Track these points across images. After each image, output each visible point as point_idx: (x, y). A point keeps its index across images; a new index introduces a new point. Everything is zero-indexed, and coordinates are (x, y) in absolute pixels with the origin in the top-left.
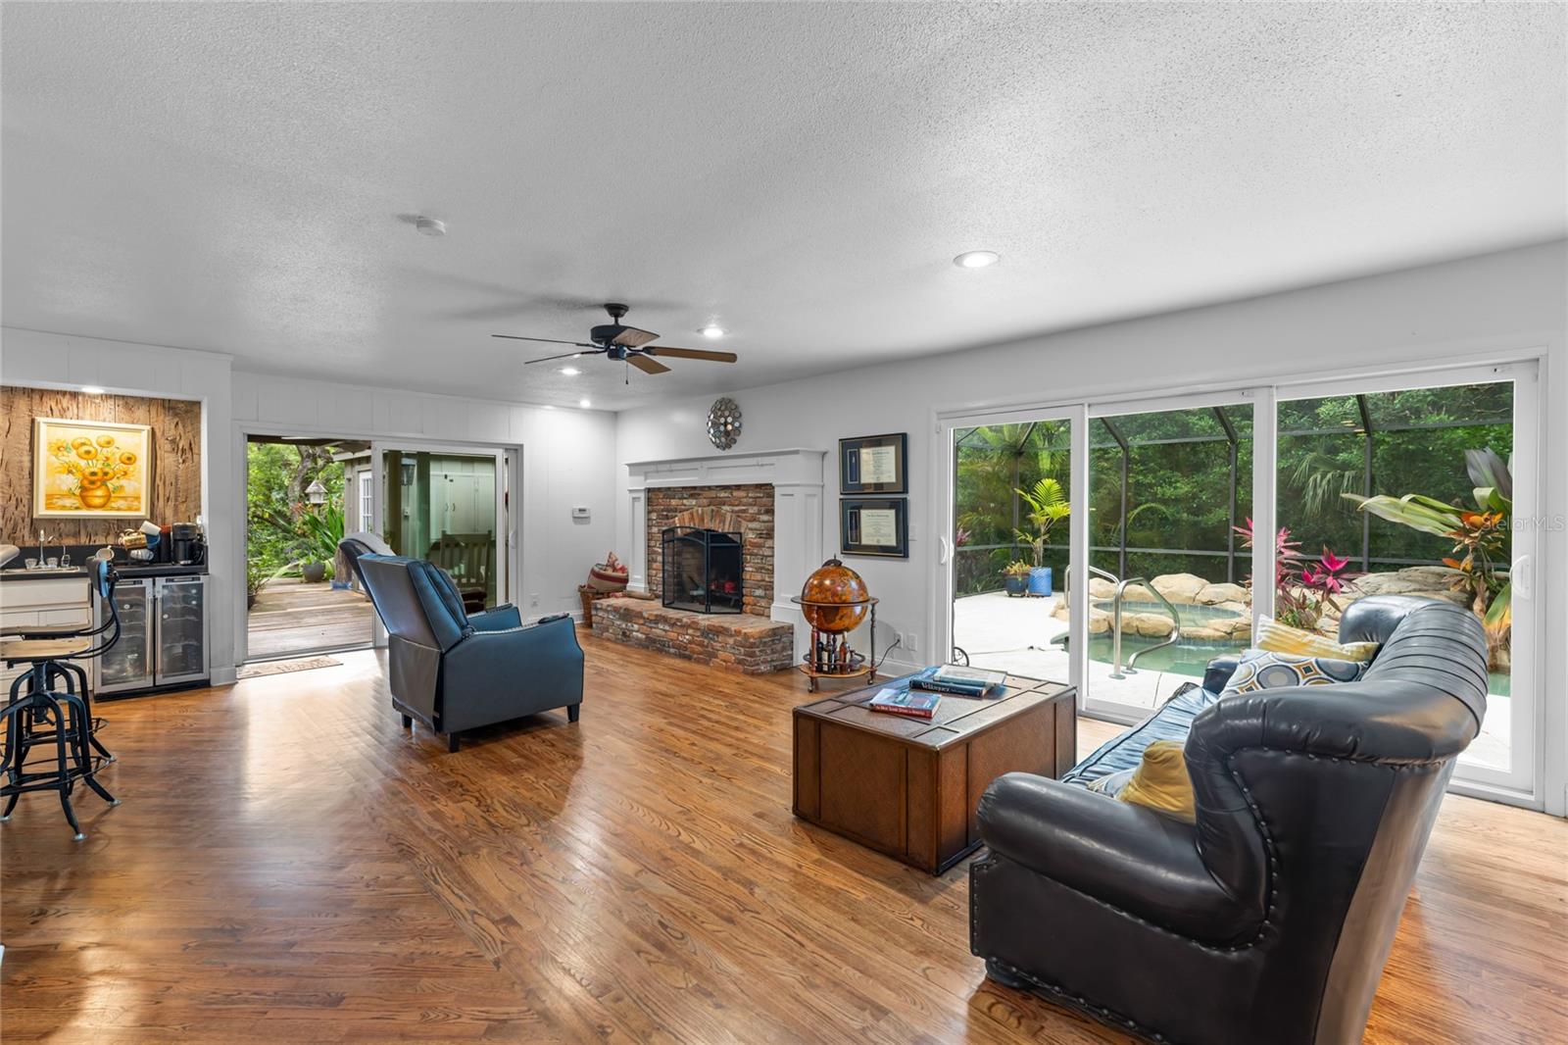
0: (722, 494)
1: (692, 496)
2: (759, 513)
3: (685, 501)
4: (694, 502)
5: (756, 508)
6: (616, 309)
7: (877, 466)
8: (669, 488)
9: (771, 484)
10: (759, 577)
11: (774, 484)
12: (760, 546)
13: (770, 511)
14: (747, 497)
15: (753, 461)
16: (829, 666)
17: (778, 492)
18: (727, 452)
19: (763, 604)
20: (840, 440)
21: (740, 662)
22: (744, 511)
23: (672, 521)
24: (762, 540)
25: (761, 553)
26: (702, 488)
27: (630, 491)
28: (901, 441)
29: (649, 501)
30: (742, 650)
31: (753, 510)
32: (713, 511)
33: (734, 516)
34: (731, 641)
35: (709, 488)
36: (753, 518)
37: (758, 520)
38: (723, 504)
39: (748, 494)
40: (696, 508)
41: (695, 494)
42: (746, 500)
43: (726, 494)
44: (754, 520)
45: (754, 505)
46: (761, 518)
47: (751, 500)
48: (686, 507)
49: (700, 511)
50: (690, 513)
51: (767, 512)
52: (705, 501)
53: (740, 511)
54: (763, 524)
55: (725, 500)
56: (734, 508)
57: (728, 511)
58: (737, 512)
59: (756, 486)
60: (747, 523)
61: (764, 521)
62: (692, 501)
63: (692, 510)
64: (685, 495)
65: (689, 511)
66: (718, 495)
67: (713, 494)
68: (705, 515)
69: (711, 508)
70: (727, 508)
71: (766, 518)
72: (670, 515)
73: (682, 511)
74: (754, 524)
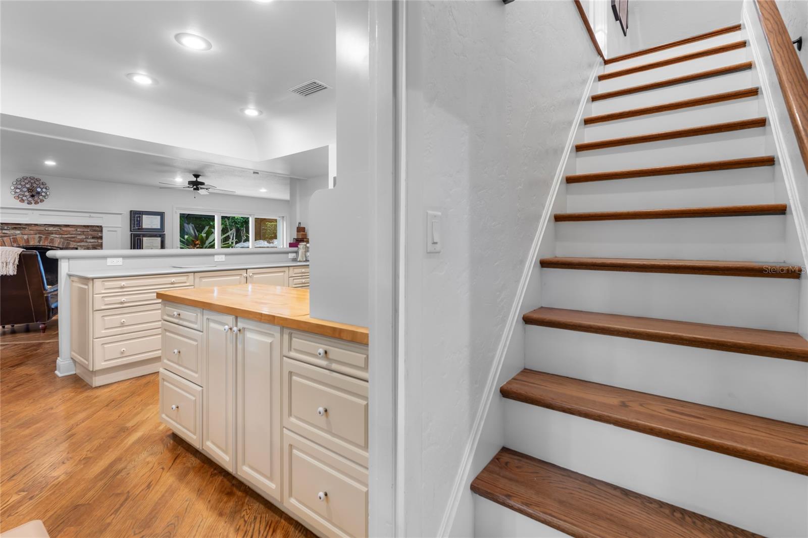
0: (51, 229)
1: (15, 228)
2: (87, 238)
3: (4, 231)
4: (18, 232)
5: (84, 237)
6: (197, 176)
9: (101, 226)
11: (103, 226)
13: (101, 238)
15: (87, 215)
17: (104, 230)
20: (130, 211)
22: (74, 237)
26: (28, 225)
28: (162, 215)
31: (81, 237)
32: (40, 237)
33: (62, 240)
35: (36, 225)
36: (82, 241)
37: (86, 242)
38: (52, 234)
39: (77, 229)
40: (21, 236)
41: (20, 227)
42: (74, 232)
43: (55, 229)
44: (83, 241)
45: (82, 235)
46: (88, 240)
47: (79, 232)
48: (7, 235)
49: (26, 237)
50: (13, 238)
51: (93, 238)
52: (32, 232)
53: (69, 237)
54: (90, 244)
55: (54, 232)
56: (63, 236)
57: (56, 237)
58: (66, 238)
59: (85, 226)
60: (75, 243)
61: (90, 242)
62: (14, 231)
63: (14, 237)
64: (6, 228)
65: (11, 237)
66: (47, 229)
67: (42, 228)
68: (29, 239)
69: (38, 235)
70: (57, 236)
71: (92, 241)
73: (2, 237)
74: (83, 244)
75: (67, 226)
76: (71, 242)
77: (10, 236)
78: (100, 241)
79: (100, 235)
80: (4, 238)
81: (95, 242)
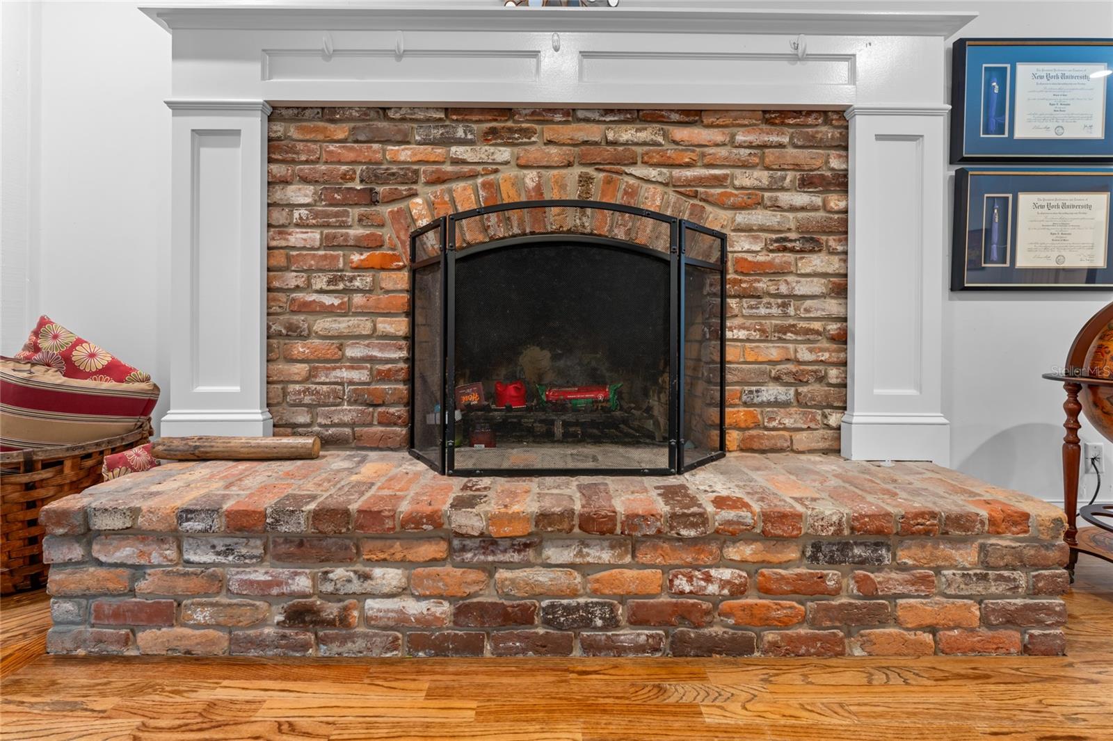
0: (627, 134)
1: (492, 136)
2: (778, 185)
3: (458, 151)
4: (504, 154)
5: (762, 176)
9: (844, 111)
10: (774, 352)
11: (854, 109)
12: (779, 272)
13: (841, 182)
14: (732, 143)
15: (781, 43)
17: (862, 131)
19: (788, 422)
21: (1012, 619)
22: (719, 181)
23: (386, 210)
24: (789, 257)
25: (784, 289)
26: (545, 114)
27: (176, 107)
29: (274, 148)
30: (1021, 578)
31: (749, 179)
33: (668, 197)
34: (967, 556)
36: (753, 200)
37: (777, 207)
38: (635, 161)
39: (733, 136)
40: (511, 172)
41: (510, 130)
42: (723, 152)
43: (643, 136)
44: (760, 204)
45: (753, 167)
46: (785, 198)
47: (743, 151)
48: (466, 169)
49: (530, 176)
50: (484, 185)
51: (807, 183)
52: (553, 150)
53: (701, 181)
54: (791, 215)
55: (639, 150)
56: (676, 173)
57: (648, 181)
58: (689, 183)
60: (729, 213)
61: (793, 209)
62: (492, 149)
63: (492, 177)
64: (460, 133)
65: (480, 180)
66: (611, 136)
67: (592, 132)
69: (577, 171)
70: (653, 173)
71: (801, 199)
72: (381, 189)
73: (439, 180)
74: (758, 217)
75: (693, 115)
76: (709, 208)
77: (474, 176)
78: (835, 202)
79: (835, 163)
80: (454, 185)
81: (815, 209)
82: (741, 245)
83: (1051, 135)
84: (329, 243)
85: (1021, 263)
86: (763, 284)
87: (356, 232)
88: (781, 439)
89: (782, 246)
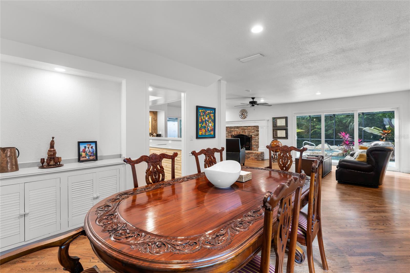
0: (245, 128)
1: (237, 128)
2: (255, 131)
3: (235, 129)
4: (238, 129)
5: (254, 131)
6: (253, 98)
7: (281, 123)
8: (231, 127)
10: (255, 143)
11: (259, 126)
12: (255, 137)
13: (258, 131)
14: (252, 128)
15: (254, 121)
16: (277, 158)
18: (244, 120)
20: (273, 118)
21: (256, 158)
22: (251, 131)
23: (231, 133)
26: (240, 127)
28: (286, 118)
29: (227, 129)
30: (256, 156)
31: (253, 131)
32: (243, 131)
33: (248, 132)
34: (254, 155)
35: (242, 127)
37: (254, 133)
38: (245, 130)
42: (251, 129)
44: (253, 133)
46: (255, 132)
47: (252, 129)
49: (239, 131)
50: (237, 132)
59: (254, 126)
67: (243, 128)
68: (241, 132)
70: (247, 130)
71: (256, 132)
72: (231, 132)
73: (234, 131)
74: (253, 134)
75: (249, 126)
76: (250, 133)
82: (253, 136)
83: (281, 125)
84: (228, 135)
85: (278, 136)
86: (254, 138)
87: (230, 135)
88: (255, 150)
89: (255, 136)
